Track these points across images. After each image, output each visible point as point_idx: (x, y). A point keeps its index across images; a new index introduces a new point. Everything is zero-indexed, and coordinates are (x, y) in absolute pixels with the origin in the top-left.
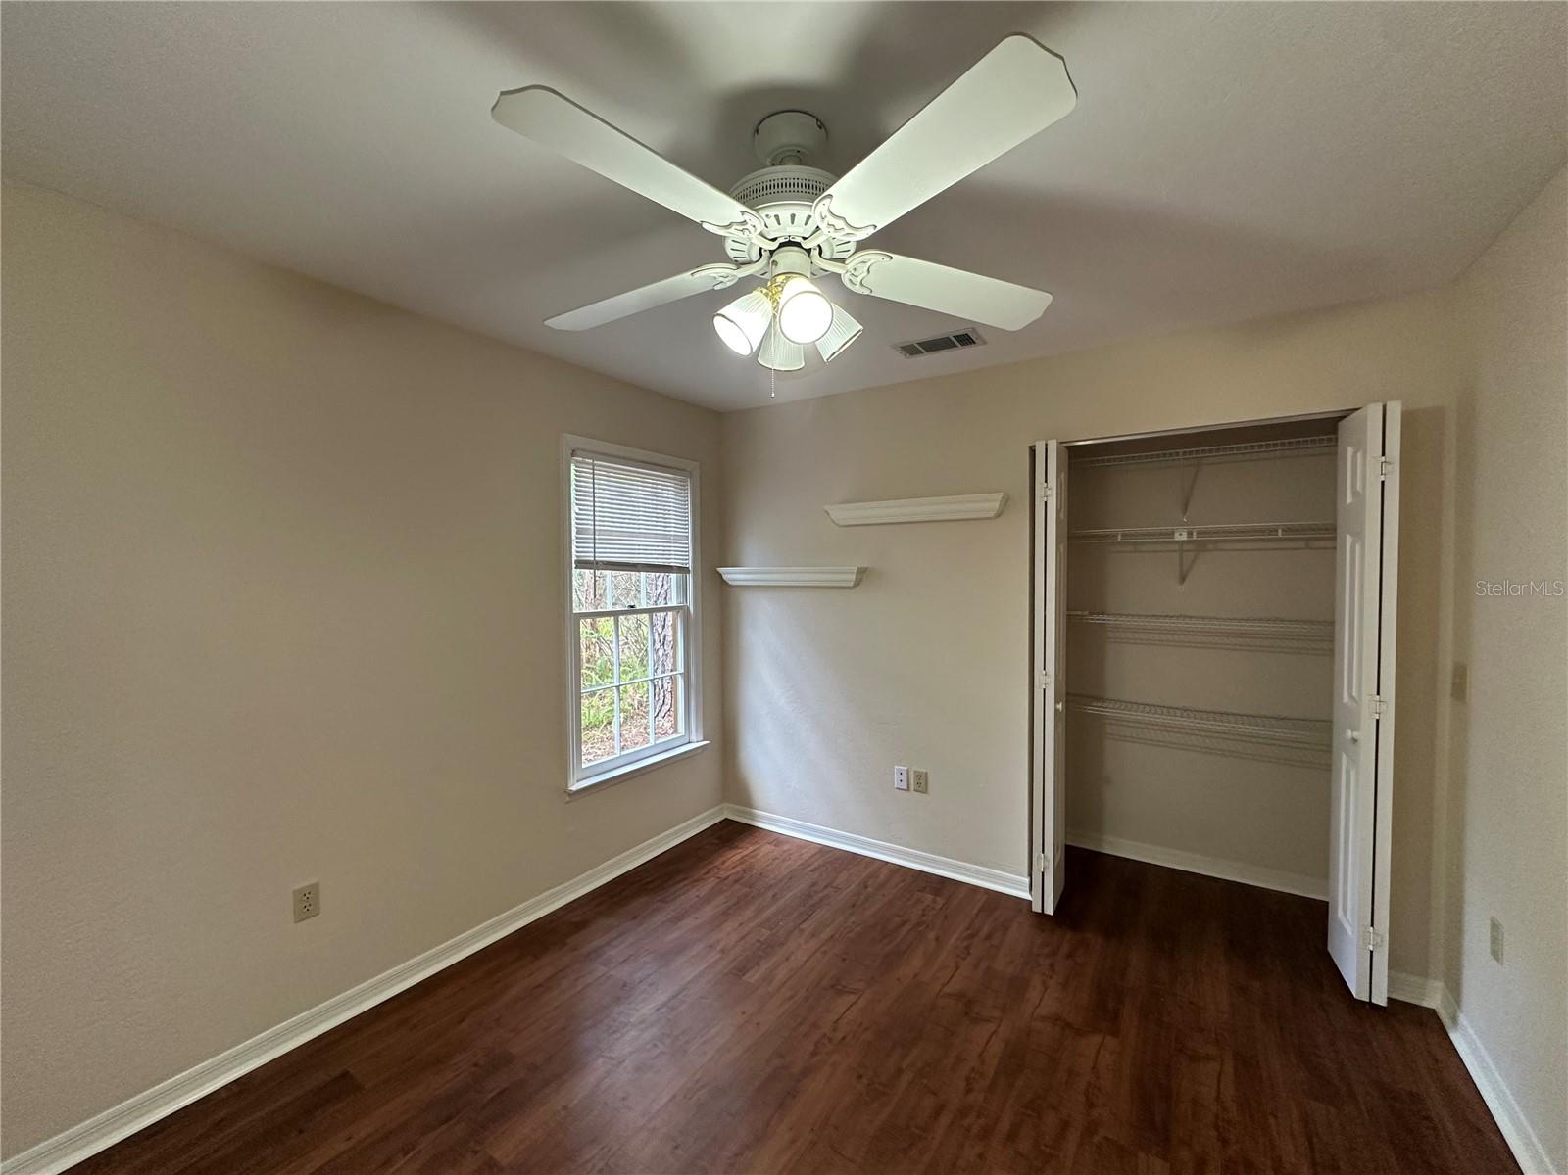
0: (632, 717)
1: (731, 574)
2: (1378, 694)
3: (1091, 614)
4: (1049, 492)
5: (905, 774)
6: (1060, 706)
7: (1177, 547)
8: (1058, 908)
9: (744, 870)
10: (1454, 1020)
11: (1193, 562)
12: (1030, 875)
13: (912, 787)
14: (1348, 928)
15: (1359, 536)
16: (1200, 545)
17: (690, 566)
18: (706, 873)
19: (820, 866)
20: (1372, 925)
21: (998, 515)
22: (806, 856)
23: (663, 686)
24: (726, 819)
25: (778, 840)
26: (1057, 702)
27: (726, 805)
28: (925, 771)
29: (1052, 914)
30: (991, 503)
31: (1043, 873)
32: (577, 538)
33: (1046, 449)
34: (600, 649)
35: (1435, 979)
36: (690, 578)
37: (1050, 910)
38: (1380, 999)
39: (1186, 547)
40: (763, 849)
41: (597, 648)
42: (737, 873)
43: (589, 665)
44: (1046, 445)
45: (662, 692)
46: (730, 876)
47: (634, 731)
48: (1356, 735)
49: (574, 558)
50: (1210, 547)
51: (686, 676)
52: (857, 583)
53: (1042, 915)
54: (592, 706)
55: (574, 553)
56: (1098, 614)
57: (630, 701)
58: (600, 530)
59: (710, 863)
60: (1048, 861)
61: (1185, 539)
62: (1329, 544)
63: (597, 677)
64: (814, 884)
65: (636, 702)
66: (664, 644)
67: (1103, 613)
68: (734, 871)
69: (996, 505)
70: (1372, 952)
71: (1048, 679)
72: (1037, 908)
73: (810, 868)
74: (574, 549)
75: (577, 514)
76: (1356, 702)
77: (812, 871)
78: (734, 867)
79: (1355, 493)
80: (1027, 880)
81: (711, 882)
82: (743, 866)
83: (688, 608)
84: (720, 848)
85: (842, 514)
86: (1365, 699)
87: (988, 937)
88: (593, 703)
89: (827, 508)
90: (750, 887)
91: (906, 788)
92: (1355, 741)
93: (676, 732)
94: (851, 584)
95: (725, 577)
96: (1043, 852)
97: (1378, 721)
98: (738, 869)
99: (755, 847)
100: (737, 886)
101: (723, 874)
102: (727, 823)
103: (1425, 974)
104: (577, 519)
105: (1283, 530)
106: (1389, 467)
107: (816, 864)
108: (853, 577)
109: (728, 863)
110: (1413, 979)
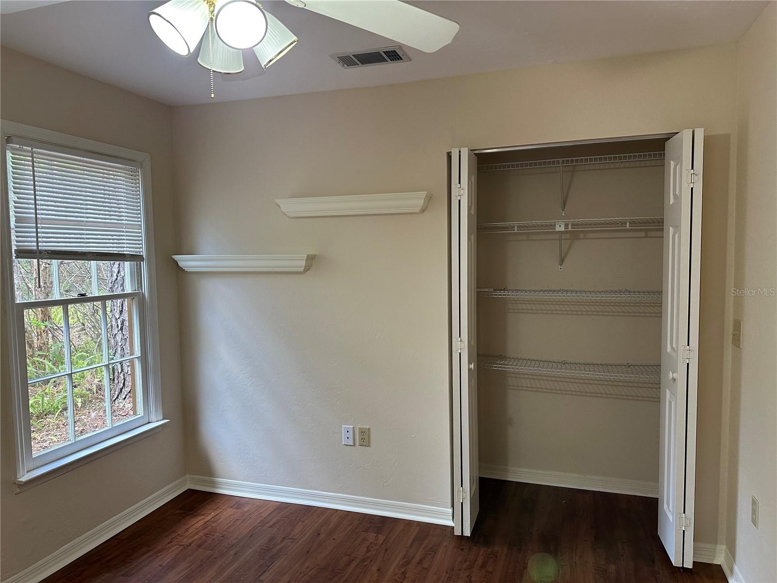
0: (91, 401)
1: (186, 262)
2: (688, 345)
3: (495, 290)
4: (462, 192)
5: (351, 432)
6: (472, 366)
7: (557, 236)
8: (473, 532)
9: (206, 535)
10: (732, 570)
11: (570, 247)
12: (453, 506)
13: (357, 443)
14: (671, 517)
15: (677, 228)
16: (574, 235)
17: (144, 254)
18: (170, 542)
19: (278, 522)
20: (684, 513)
21: (423, 210)
22: (264, 515)
23: (122, 370)
24: (189, 489)
25: (238, 502)
26: (470, 363)
27: (188, 476)
28: (368, 427)
29: (469, 536)
30: (417, 200)
31: (462, 503)
32: (16, 227)
33: (460, 155)
34: (53, 336)
35: (721, 544)
36: (144, 265)
37: (467, 533)
38: (689, 565)
39: (564, 236)
40: (225, 513)
41: (50, 335)
42: (201, 538)
43: (41, 353)
44: (460, 151)
45: (122, 375)
46: (193, 542)
47: (93, 415)
48: (675, 375)
49: (14, 248)
50: (582, 236)
51: (144, 359)
52: (307, 269)
53: (462, 537)
54: (46, 394)
55: (14, 243)
56: (501, 290)
57: (88, 386)
58: (42, 219)
59: (174, 532)
60: (466, 493)
61: (563, 230)
62: (658, 234)
63: (50, 364)
64: (272, 539)
65: (95, 386)
66: (122, 329)
67: (504, 290)
68: (196, 537)
69: (421, 202)
70: (684, 531)
71: (462, 345)
72: (458, 532)
73: (268, 525)
74: (13, 237)
75: (15, 202)
76: (675, 351)
77: (270, 527)
78: (197, 533)
79: (675, 195)
80: (450, 510)
81: (174, 551)
82: (206, 531)
83: (143, 295)
84: (184, 517)
85: (292, 206)
86: (681, 349)
87: (420, 562)
88: (47, 391)
89: (277, 201)
90: (212, 550)
91: (352, 444)
92: (674, 380)
93: (135, 413)
94: (302, 269)
95: (181, 264)
96: (462, 486)
97: (688, 364)
98: (201, 534)
99: (217, 512)
100: (200, 550)
101: (186, 542)
102: (190, 493)
103: (715, 542)
104: (16, 207)
105: (630, 223)
106: (696, 178)
107: (274, 520)
108: (303, 263)
109: (191, 530)
110: (708, 546)
